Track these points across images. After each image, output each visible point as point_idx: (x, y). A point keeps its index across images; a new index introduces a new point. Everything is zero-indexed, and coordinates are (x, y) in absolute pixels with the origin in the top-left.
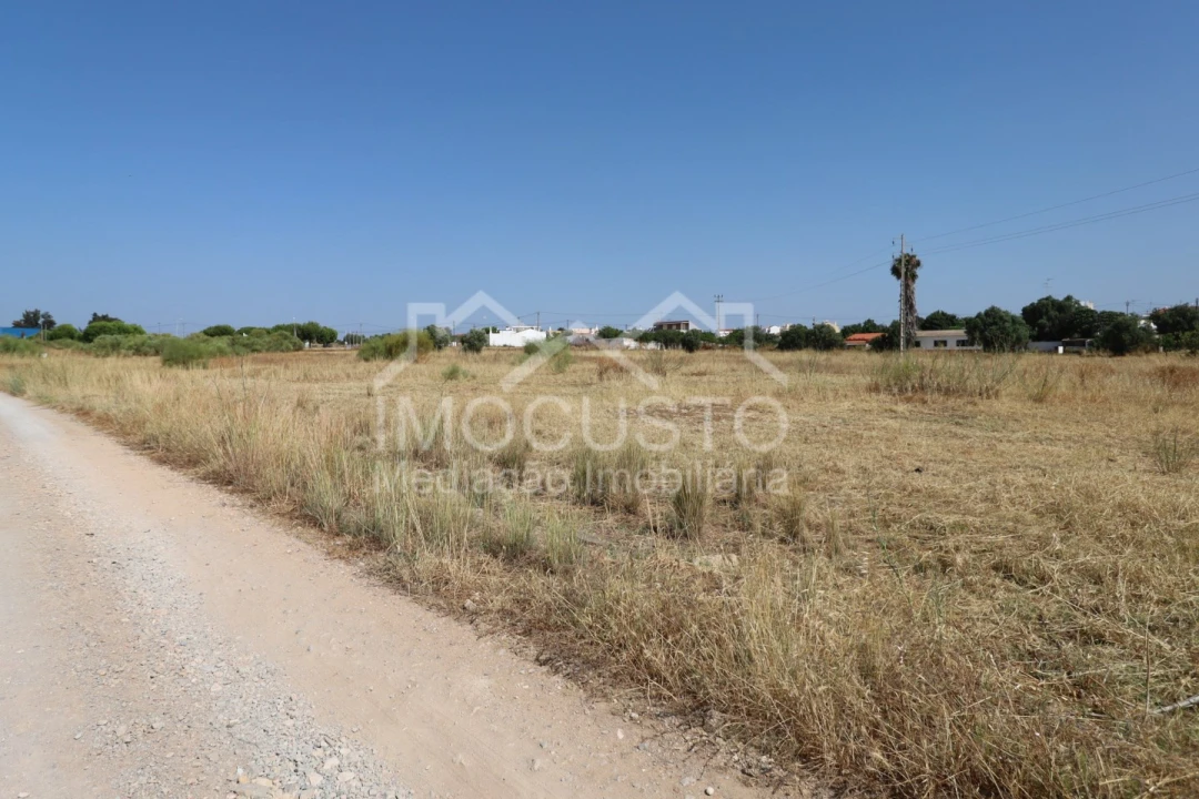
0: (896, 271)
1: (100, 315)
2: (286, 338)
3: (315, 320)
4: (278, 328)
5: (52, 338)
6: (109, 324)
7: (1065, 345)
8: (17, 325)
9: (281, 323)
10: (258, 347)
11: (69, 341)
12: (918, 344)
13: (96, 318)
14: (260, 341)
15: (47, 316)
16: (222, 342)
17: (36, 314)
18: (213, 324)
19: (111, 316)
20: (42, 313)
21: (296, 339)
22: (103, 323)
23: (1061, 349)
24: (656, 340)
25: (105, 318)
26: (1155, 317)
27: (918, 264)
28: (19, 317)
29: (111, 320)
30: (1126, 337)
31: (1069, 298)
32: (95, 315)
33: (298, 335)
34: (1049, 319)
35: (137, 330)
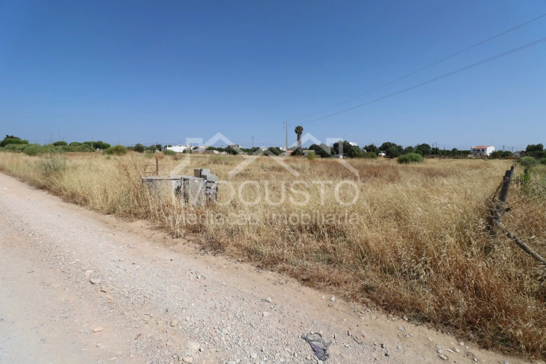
0: (296, 131)
1: (10, 135)
2: (87, 147)
4: (86, 143)
6: (13, 140)
7: (343, 155)
9: (87, 141)
10: (74, 150)
12: (304, 154)
13: (7, 137)
14: (75, 148)
16: (60, 147)
19: (14, 136)
21: (92, 147)
22: (10, 139)
23: (341, 157)
24: (226, 151)
25: (12, 137)
27: (302, 129)
29: (15, 138)
32: (7, 135)
33: (94, 146)
35: (26, 142)
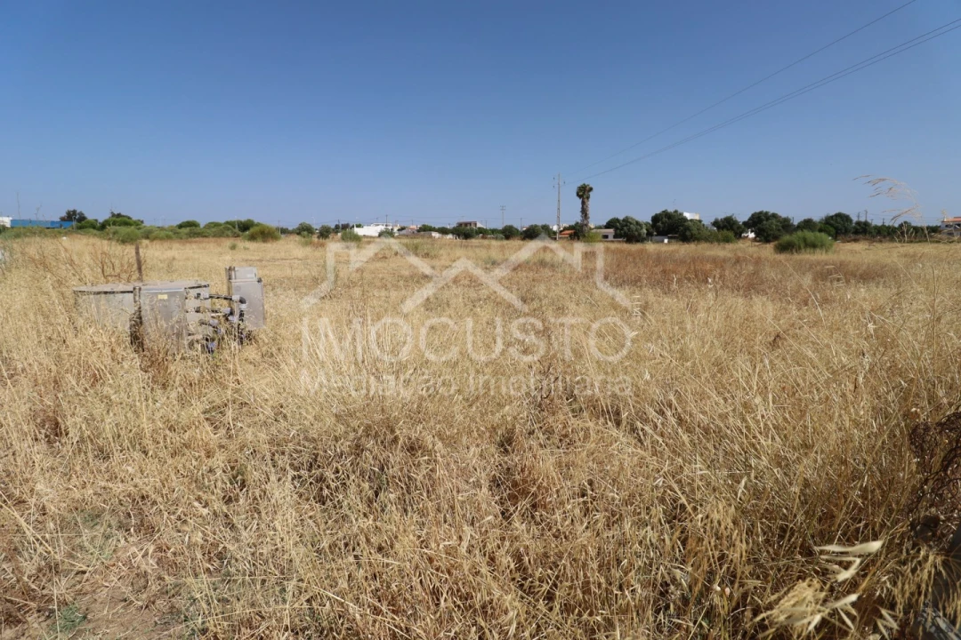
0: (578, 194)
1: (116, 213)
2: (228, 229)
3: (251, 218)
4: (227, 223)
5: (80, 228)
7: (669, 238)
8: (63, 219)
9: (229, 220)
11: (92, 230)
13: (113, 215)
15: (81, 214)
17: (74, 212)
18: (185, 220)
20: (78, 211)
21: (237, 230)
22: (117, 218)
23: (666, 241)
24: (452, 233)
25: (119, 215)
26: (716, 223)
27: (591, 190)
28: (64, 214)
30: (688, 233)
31: (676, 211)
32: (113, 213)
33: (239, 228)
34: (662, 223)
